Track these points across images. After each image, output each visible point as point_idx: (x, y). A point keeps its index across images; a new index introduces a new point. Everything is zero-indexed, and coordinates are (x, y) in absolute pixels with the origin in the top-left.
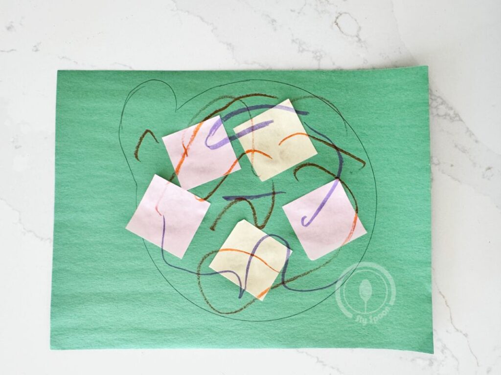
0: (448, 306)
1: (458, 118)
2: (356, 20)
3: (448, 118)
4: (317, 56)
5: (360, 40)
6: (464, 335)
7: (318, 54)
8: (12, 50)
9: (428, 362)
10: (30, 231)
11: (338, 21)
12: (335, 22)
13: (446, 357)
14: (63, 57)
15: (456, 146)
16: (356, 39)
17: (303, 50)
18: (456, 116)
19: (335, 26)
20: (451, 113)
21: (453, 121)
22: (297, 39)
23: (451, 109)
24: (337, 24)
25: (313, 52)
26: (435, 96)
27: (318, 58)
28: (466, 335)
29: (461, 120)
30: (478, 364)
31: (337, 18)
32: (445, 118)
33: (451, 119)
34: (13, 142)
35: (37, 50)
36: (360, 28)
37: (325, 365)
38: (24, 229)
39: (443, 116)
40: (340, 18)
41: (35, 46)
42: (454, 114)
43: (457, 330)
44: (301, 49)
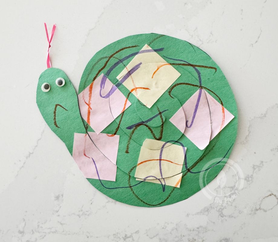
2: (271, 209)
4: (248, 178)
5: (257, 210)
7: (250, 179)
9: (21, 230)
11: (272, 196)
12: (272, 194)
16: (258, 208)
17: (254, 169)
19: (270, 193)
22: (263, 165)
24: (270, 195)
25: (252, 175)
27: (247, 179)
31: (275, 196)
36: (265, 211)
37: (27, 157)
40: (275, 197)
44: (255, 167)
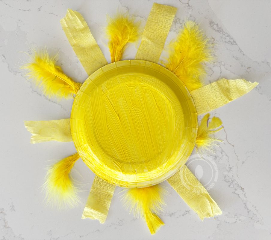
0: (225, 132)
1: (235, 43)
3: (230, 43)
6: (232, 146)
8: (29, 10)
10: (35, 91)
13: (223, 155)
14: (51, 13)
15: (233, 57)
18: (234, 43)
20: (232, 41)
21: (233, 45)
23: (232, 39)
26: (224, 32)
28: (233, 146)
29: (236, 44)
30: (238, 159)
32: (229, 43)
33: (232, 44)
34: (29, 51)
35: (40, 10)
38: (33, 90)
39: (228, 42)
41: (39, 8)
42: (234, 41)
43: (229, 143)
